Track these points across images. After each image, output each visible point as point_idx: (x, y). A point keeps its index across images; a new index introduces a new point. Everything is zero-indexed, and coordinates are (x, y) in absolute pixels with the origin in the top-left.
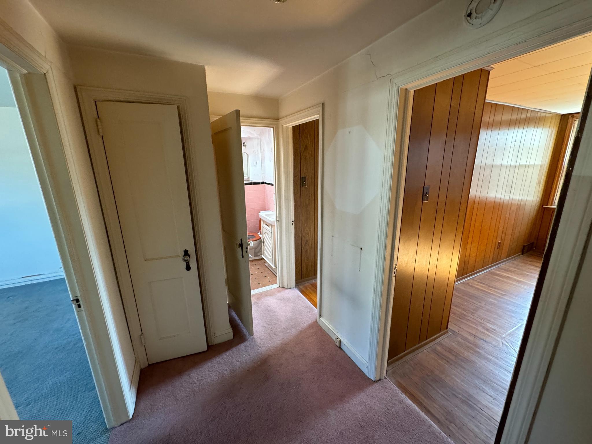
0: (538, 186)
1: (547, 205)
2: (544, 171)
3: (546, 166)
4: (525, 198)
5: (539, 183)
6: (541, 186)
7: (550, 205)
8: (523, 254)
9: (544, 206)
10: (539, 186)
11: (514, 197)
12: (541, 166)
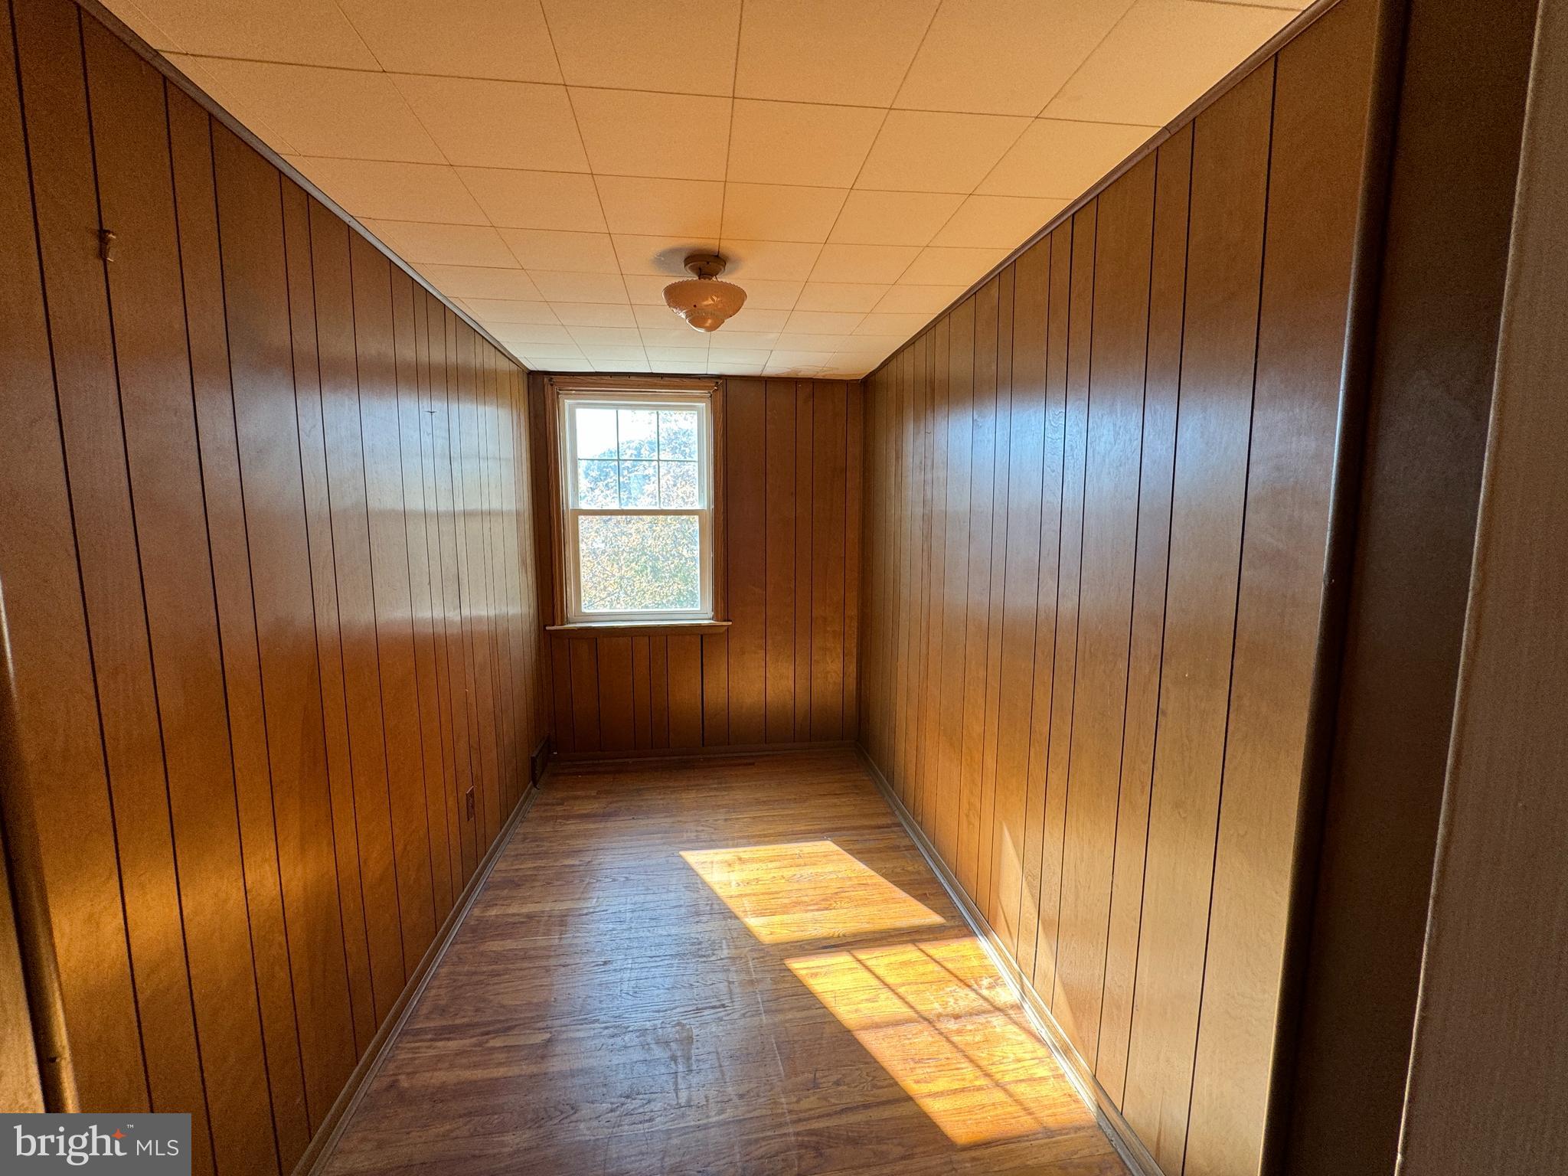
0: (524, 574)
1: (553, 626)
2: (527, 527)
3: (526, 514)
4: (502, 610)
5: (524, 563)
6: (529, 569)
7: (560, 623)
8: (535, 785)
9: (547, 628)
10: (526, 573)
11: (474, 613)
12: (518, 514)
